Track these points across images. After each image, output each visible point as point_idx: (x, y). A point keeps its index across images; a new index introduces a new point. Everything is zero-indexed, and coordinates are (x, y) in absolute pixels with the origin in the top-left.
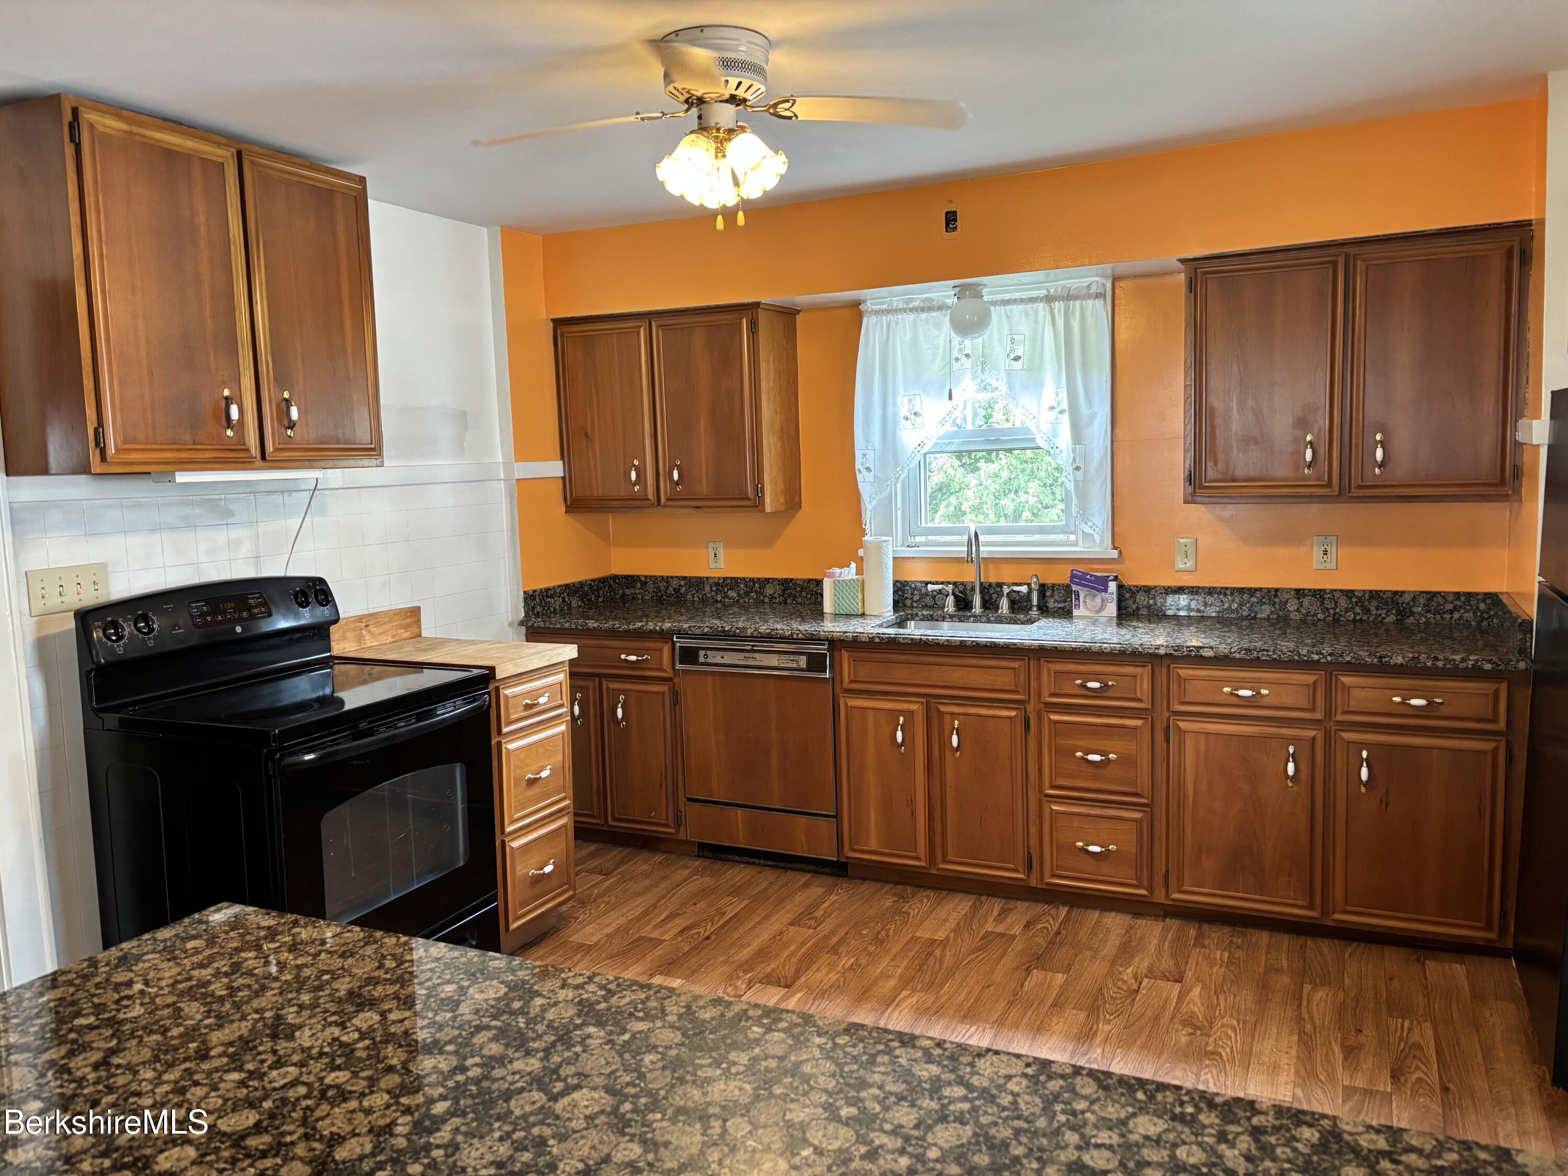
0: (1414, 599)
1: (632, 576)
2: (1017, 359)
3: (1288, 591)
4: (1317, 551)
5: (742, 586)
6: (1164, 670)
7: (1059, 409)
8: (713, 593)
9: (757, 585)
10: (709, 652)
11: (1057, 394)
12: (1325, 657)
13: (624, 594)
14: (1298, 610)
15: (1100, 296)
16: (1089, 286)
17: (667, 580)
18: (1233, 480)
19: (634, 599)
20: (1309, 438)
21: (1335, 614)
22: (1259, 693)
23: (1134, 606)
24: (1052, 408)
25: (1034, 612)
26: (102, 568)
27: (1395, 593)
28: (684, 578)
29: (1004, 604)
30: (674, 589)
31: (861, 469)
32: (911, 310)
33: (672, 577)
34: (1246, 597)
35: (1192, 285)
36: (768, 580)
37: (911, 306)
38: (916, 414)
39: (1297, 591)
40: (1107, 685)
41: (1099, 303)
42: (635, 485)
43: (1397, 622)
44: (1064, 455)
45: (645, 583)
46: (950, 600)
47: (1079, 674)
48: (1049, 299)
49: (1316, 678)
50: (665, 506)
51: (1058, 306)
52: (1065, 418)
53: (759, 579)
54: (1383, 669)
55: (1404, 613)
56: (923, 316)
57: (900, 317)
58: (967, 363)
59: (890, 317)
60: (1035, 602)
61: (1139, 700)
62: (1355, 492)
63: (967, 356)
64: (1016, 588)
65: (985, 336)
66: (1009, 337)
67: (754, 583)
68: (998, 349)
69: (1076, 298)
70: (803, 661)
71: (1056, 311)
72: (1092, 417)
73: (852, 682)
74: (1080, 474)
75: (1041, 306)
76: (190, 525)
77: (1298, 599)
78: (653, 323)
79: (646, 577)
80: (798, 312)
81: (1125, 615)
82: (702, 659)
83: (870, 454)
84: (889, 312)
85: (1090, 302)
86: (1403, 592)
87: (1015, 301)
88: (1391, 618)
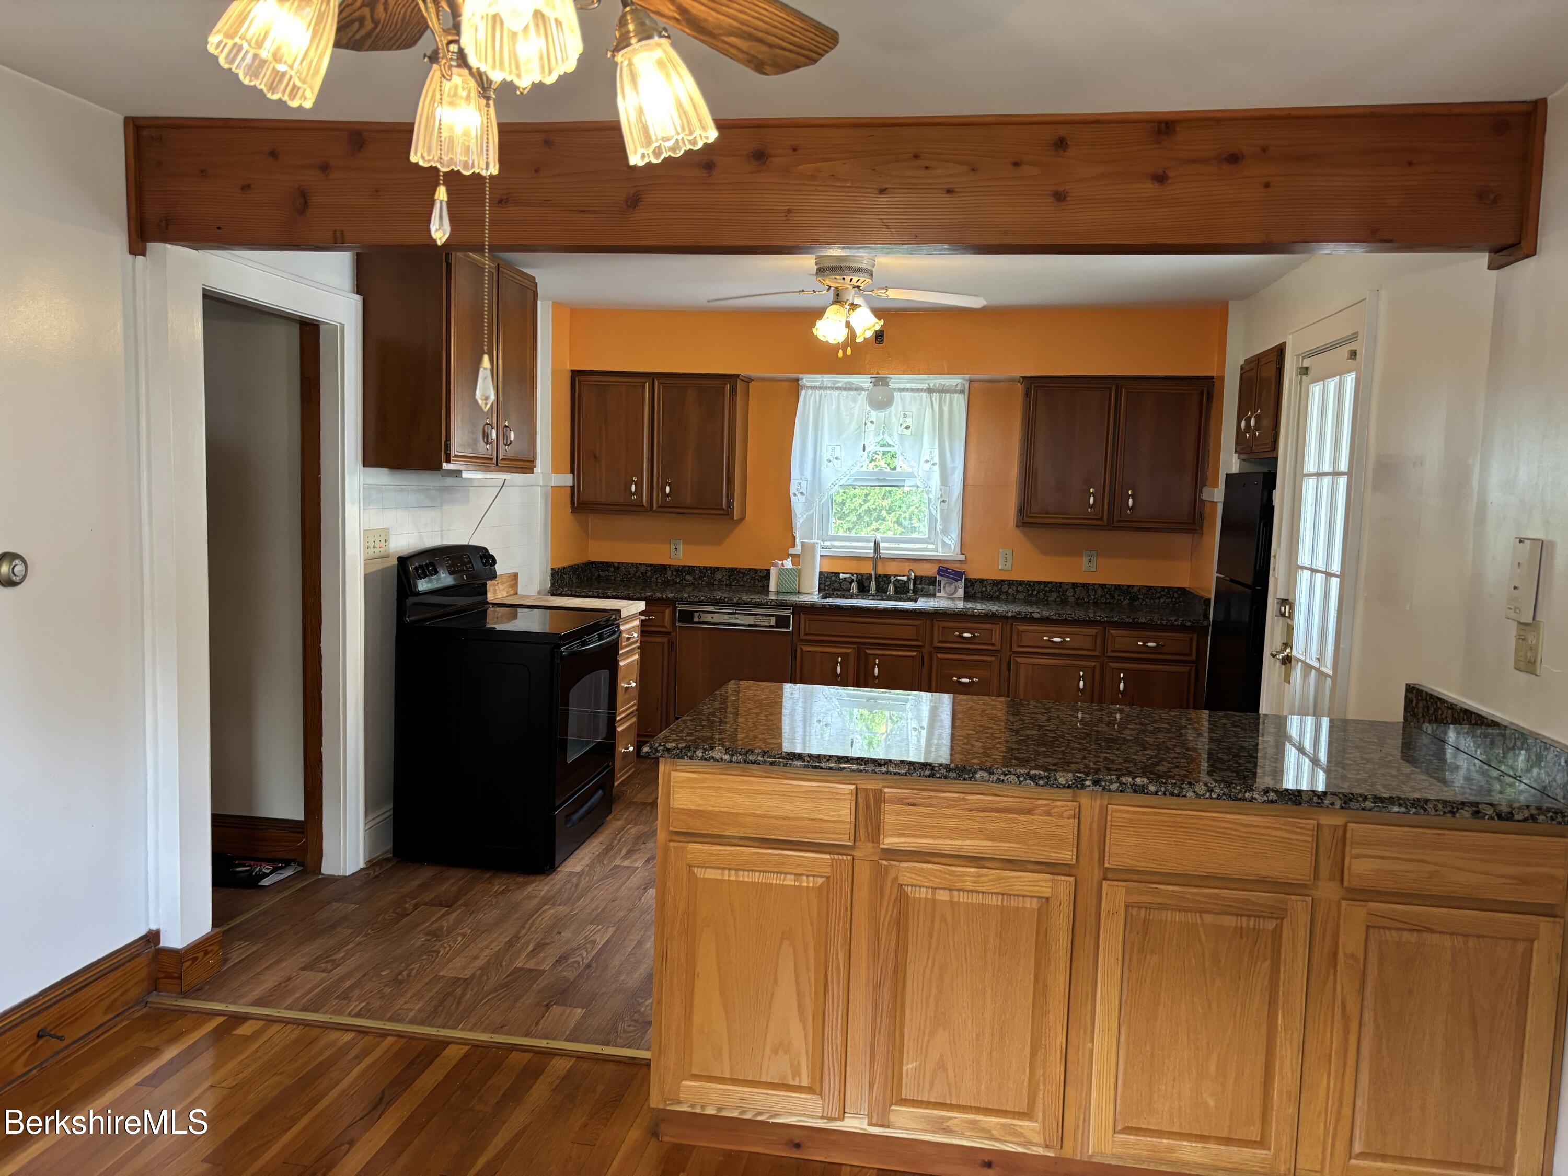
0: (1139, 590)
1: (607, 563)
2: (907, 428)
3: (1068, 584)
4: (1085, 560)
5: (697, 572)
6: (1009, 626)
7: (932, 462)
8: (674, 577)
9: (709, 572)
10: (701, 614)
11: (931, 452)
12: (1103, 618)
13: (599, 576)
14: (1073, 596)
15: (962, 392)
16: (956, 386)
17: (637, 566)
18: (1047, 514)
19: (607, 579)
20: (1091, 490)
21: (1095, 598)
22: (1065, 640)
23: (973, 592)
24: (927, 461)
25: (911, 594)
26: (386, 532)
27: (1129, 586)
28: (651, 565)
29: (891, 588)
30: (642, 573)
31: (797, 493)
32: (837, 388)
33: (640, 564)
34: (1042, 587)
35: (1027, 394)
36: (718, 569)
37: (836, 386)
38: (836, 458)
39: (1073, 584)
40: (974, 635)
41: (961, 397)
42: (634, 495)
43: (1130, 604)
44: (934, 491)
45: (618, 568)
46: (854, 585)
47: (957, 629)
48: (930, 391)
49: (1096, 631)
50: (655, 511)
51: (936, 396)
52: (937, 468)
53: (711, 567)
54: (1134, 626)
55: (1134, 599)
56: (845, 393)
57: (829, 392)
58: (872, 428)
59: (821, 391)
60: (912, 587)
61: (993, 645)
62: (1116, 524)
63: (872, 422)
64: (899, 578)
65: (887, 413)
66: (902, 413)
67: (707, 570)
68: (894, 420)
69: (947, 391)
70: (773, 621)
71: (933, 399)
72: (954, 469)
73: (806, 634)
74: (945, 505)
75: (924, 395)
76: (419, 506)
77: (1074, 589)
78: (656, 381)
79: (619, 563)
80: (752, 380)
81: (968, 597)
82: (696, 619)
83: (804, 483)
84: (821, 388)
85: (956, 395)
86: (1133, 586)
87: (908, 390)
88: (1127, 602)
